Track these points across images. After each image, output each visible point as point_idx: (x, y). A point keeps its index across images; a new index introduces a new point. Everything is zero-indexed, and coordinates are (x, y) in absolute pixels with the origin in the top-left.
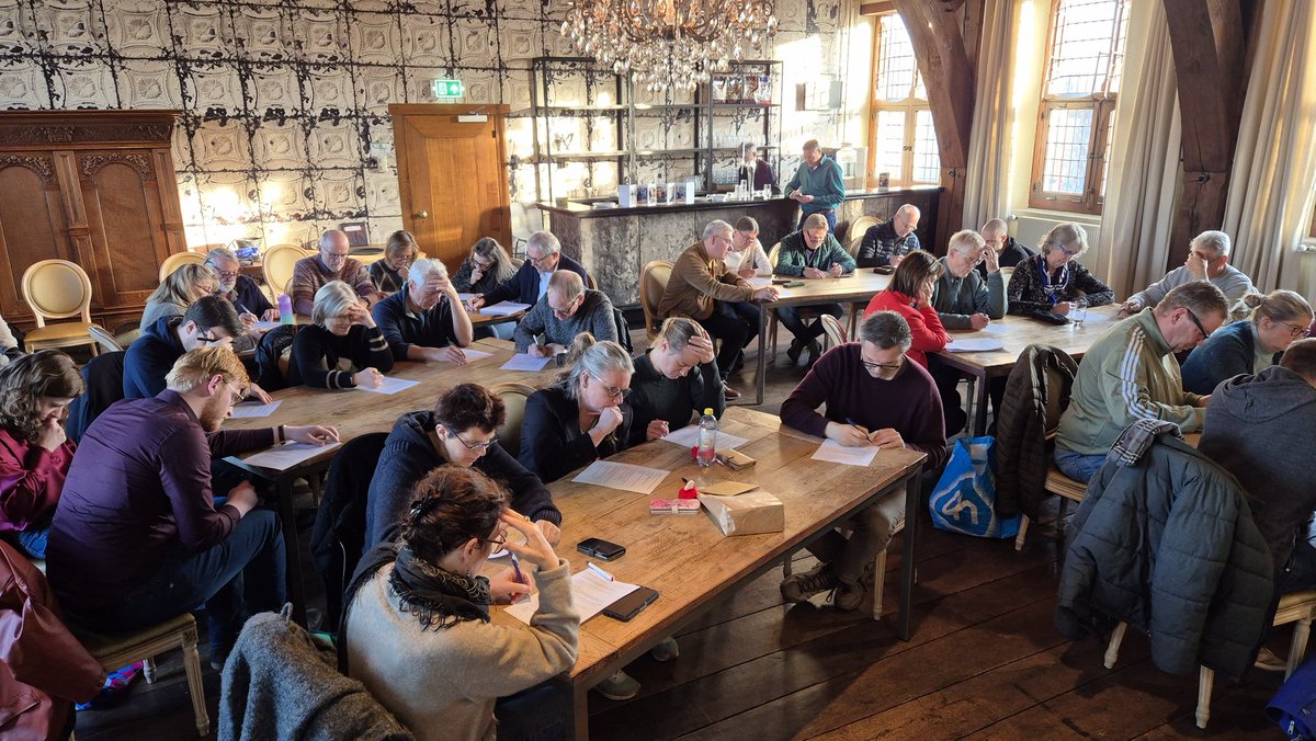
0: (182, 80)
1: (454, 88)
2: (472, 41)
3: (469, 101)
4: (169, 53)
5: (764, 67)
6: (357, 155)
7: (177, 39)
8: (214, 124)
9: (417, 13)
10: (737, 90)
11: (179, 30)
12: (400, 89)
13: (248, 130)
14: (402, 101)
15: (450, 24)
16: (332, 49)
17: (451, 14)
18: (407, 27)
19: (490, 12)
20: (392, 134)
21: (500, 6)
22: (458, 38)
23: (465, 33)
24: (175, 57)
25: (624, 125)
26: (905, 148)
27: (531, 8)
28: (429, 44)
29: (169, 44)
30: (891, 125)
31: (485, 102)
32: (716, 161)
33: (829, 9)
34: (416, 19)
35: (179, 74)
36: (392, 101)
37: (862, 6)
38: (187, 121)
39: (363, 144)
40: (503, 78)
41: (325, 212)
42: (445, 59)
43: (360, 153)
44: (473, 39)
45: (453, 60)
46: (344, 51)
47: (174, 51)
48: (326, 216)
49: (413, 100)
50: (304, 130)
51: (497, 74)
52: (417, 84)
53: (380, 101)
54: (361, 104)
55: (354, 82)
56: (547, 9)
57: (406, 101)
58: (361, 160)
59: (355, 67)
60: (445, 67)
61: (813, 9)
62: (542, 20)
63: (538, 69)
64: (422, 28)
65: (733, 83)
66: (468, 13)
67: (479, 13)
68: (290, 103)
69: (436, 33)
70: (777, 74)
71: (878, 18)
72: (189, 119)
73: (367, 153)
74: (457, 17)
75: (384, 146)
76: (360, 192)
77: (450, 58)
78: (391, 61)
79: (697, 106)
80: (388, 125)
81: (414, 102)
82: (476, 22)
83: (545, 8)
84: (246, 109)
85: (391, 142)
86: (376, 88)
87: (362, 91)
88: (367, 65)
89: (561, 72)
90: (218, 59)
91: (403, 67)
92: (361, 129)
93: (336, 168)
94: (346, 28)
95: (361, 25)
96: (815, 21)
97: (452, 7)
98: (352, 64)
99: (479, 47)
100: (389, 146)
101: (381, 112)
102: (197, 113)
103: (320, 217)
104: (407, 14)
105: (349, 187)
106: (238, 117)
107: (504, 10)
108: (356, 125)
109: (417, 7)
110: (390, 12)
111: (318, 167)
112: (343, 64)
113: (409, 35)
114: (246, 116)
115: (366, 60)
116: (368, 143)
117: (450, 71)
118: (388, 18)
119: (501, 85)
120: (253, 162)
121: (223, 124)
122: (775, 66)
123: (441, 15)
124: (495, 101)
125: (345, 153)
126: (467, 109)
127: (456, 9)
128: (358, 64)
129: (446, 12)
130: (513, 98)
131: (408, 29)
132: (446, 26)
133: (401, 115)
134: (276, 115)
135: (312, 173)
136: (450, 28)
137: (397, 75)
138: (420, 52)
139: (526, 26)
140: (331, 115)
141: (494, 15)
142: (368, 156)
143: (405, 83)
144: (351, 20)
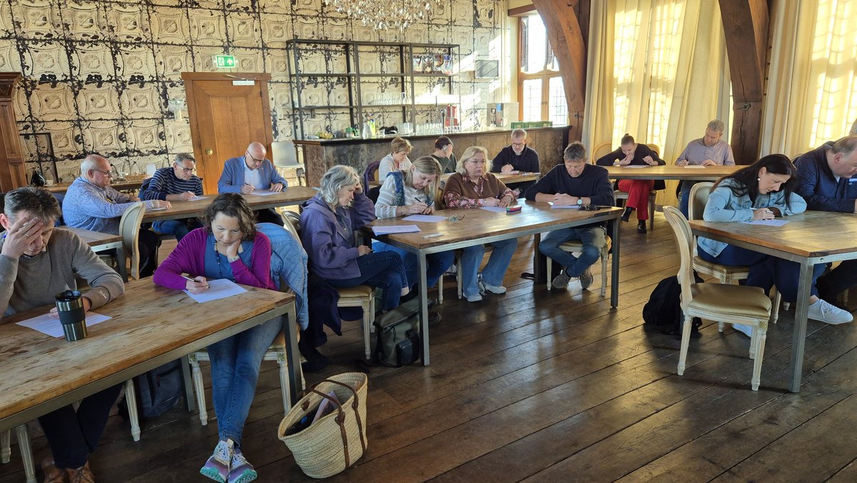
0: (21, 54)
1: (230, 61)
2: (241, 28)
3: (241, 71)
4: (10, 34)
5: (447, 49)
6: (158, 108)
7: (17, 24)
8: (47, 86)
9: (201, 7)
10: (430, 65)
11: (18, 17)
12: (190, 62)
13: (73, 91)
14: (191, 70)
15: (225, 16)
16: (137, 33)
17: (225, 9)
18: (194, 18)
19: (254, 8)
20: (184, 94)
21: (262, 5)
22: (231, 25)
23: (237, 22)
24: (16, 37)
25: (353, 89)
26: (542, 103)
27: (283, 6)
28: (211, 30)
29: (10, 28)
30: (532, 89)
31: (253, 71)
32: (417, 114)
33: (488, 12)
34: (200, 12)
35: (19, 49)
36: (184, 70)
37: (508, 10)
38: (26, 84)
39: (163, 101)
40: (266, 54)
41: (135, 151)
42: (222, 41)
43: (161, 107)
44: (242, 27)
45: (228, 41)
46: (146, 34)
47: (15, 32)
48: (136, 153)
49: (199, 70)
50: (118, 91)
51: (260, 52)
52: (203, 58)
53: (175, 70)
54: (160, 73)
55: (155, 57)
56: (295, 7)
57: (194, 71)
58: (162, 112)
59: (155, 46)
60: (222, 46)
61: (477, 12)
62: (292, 15)
63: (290, 49)
64: (205, 18)
65: (426, 60)
66: (238, 9)
67: (246, 9)
68: (106, 71)
69: (216, 23)
70: (456, 55)
71: (520, 19)
72: (27, 82)
73: (166, 107)
74: (230, 11)
75: (178, 102)
76: (161, 136)
77: (226, 40)
78: (182, 42)
79: (402, 74)
80: (182, 88)
81: (201, 71)
82: (244, 15)
83: (294, 6)
84: (71, 75)
85: (184, 99)
86: (171, 61)
87: (161, 63)
88: (164, 44)
89: (307, 51)
90: (49, 39)
91: (191, 46)
92: (161, 90)
93: (143, 118)
94: (147, 17)
95: (159, 15)
96: (478, 20)
97: (226, 4)
98: (153, 43)
99: (247, 32)
100: (183, 103)
101: (176, 78)
102: (33, 78)
103: (132, 154)
104: (193, 8)
105: (153, 132)
106: (65, 81)
107: (264, 7)
108: (157, 88)
109: (200, 4)
110: (181, 7)
111: (129, 118)
112: (146, 43)
113: (195, 23)
114: (72, 80)
115: (164, 41)
116: (167, 101)
117: (226, 49)
118: (179, 11)
119: (264, 59)
120: (78, 114)
121: (54, 86)
122: (454, 49)
123: (218, 9)
124: (261, 71)
125: (149, 107)
126: (239, 76)
127: (229, 6)
128: (157, 43)
129: (221, 7)
130: (273, 69)
131: (194, 20)
132: (222, 17)
133: (190, 80)
134: (96, 79)
135: (124, 122)
136: (225, 19)
137: (187, 52)
138: (204, 35)
139: (281, 19)
140: (138, 80)
141: (257, 10)
142: (167, 110)
143: (193, 57)
144: (151, 12)
